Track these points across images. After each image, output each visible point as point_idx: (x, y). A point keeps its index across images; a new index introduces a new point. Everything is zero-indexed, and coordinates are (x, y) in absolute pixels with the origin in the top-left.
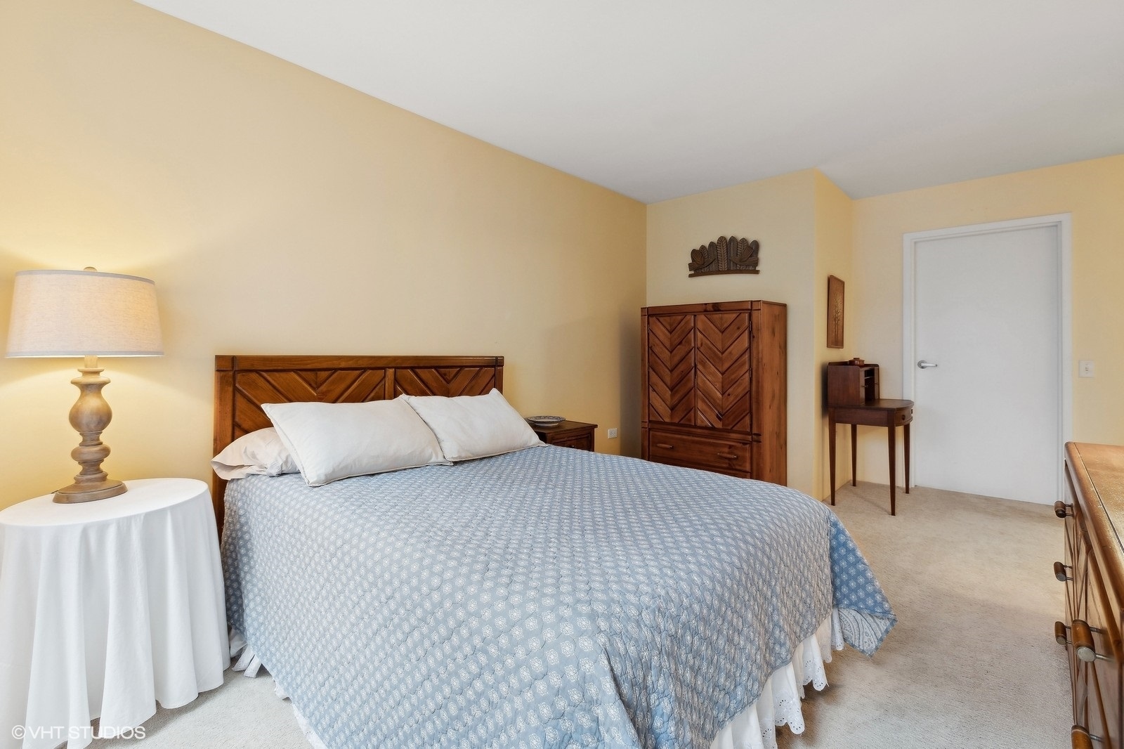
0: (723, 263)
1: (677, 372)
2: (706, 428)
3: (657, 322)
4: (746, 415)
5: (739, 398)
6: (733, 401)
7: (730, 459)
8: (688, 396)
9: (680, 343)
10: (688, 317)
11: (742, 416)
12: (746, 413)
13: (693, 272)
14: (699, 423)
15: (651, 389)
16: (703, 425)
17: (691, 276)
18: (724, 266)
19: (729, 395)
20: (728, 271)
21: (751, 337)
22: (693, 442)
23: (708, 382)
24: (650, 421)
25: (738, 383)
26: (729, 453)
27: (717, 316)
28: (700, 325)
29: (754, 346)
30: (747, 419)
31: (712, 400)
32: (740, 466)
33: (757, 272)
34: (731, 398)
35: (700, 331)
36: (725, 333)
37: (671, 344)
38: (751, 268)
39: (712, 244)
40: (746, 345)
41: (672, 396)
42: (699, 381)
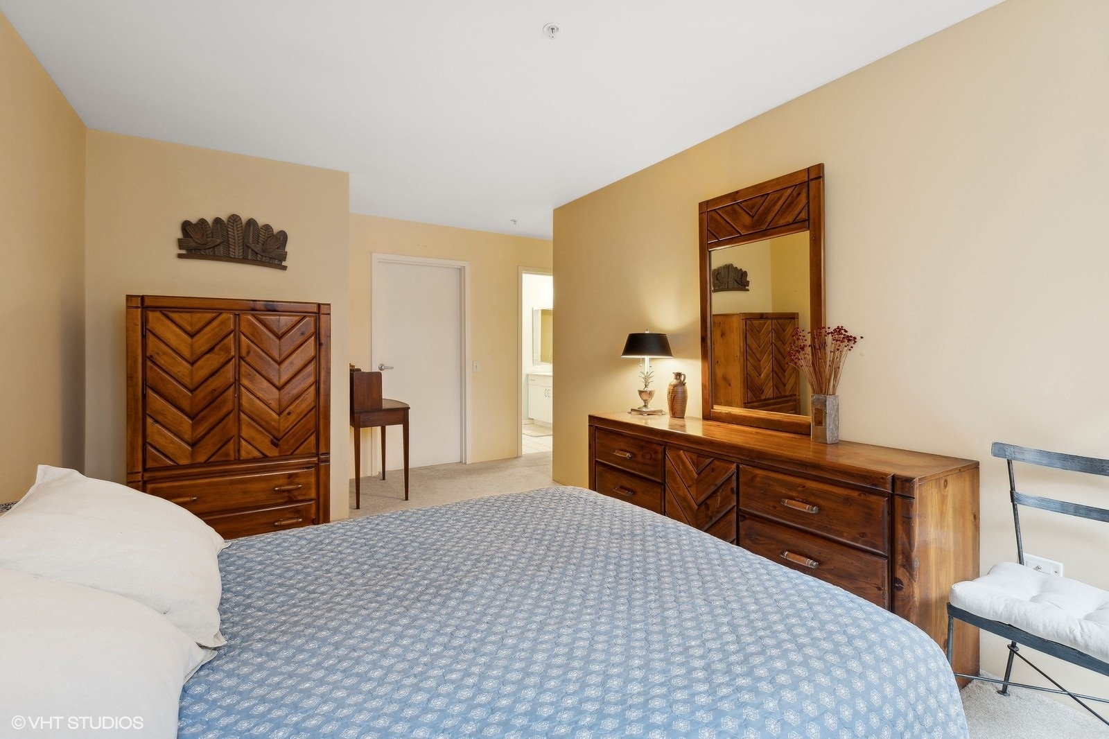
0: (237, 249)
1: (201, 393)
2: (255, 460)
3: (164, 319)
4: (312, 434)
5: (302, 416)
6: (295, 420)
7: (289, 491)
8: (224, 422)
9: (210, 350)
10: (224, 316)
11: (307, 436)
12: (311, 432)
13: (183, 252)
14: (244, 455)
15: (149, 421)
16: (250, 456)
17: (180, 256)
18: (238, 252)
19: (289, 414)
20: (244, 260)
21: (319, 344)
22: (232, 482)
23: (258, 401)
24: (145, 470)
25: (301, 399)
26: (288, 484)
27: (270, 318)
28: (244, 327)
29: (323, 354)
30: (313, 438)
31: (263, 423)
32: (304, 495)
33: (285, 268)
34: (293, 417)
35: (245, 336)
36: (283, 339)
37: (192, 353)
38: (276, 262)
39: (218, 221)
40: (312, 353)
41: (194, 426)
42: (244, 402)
